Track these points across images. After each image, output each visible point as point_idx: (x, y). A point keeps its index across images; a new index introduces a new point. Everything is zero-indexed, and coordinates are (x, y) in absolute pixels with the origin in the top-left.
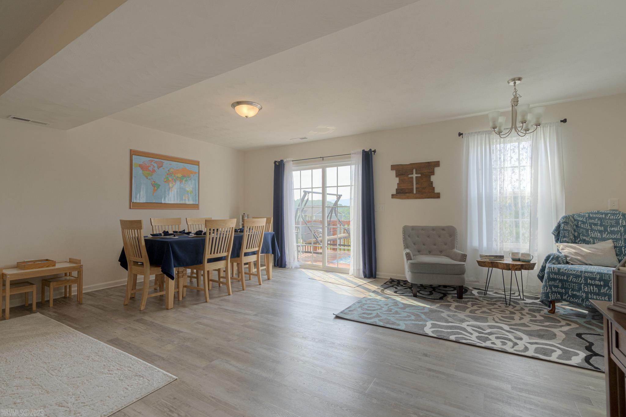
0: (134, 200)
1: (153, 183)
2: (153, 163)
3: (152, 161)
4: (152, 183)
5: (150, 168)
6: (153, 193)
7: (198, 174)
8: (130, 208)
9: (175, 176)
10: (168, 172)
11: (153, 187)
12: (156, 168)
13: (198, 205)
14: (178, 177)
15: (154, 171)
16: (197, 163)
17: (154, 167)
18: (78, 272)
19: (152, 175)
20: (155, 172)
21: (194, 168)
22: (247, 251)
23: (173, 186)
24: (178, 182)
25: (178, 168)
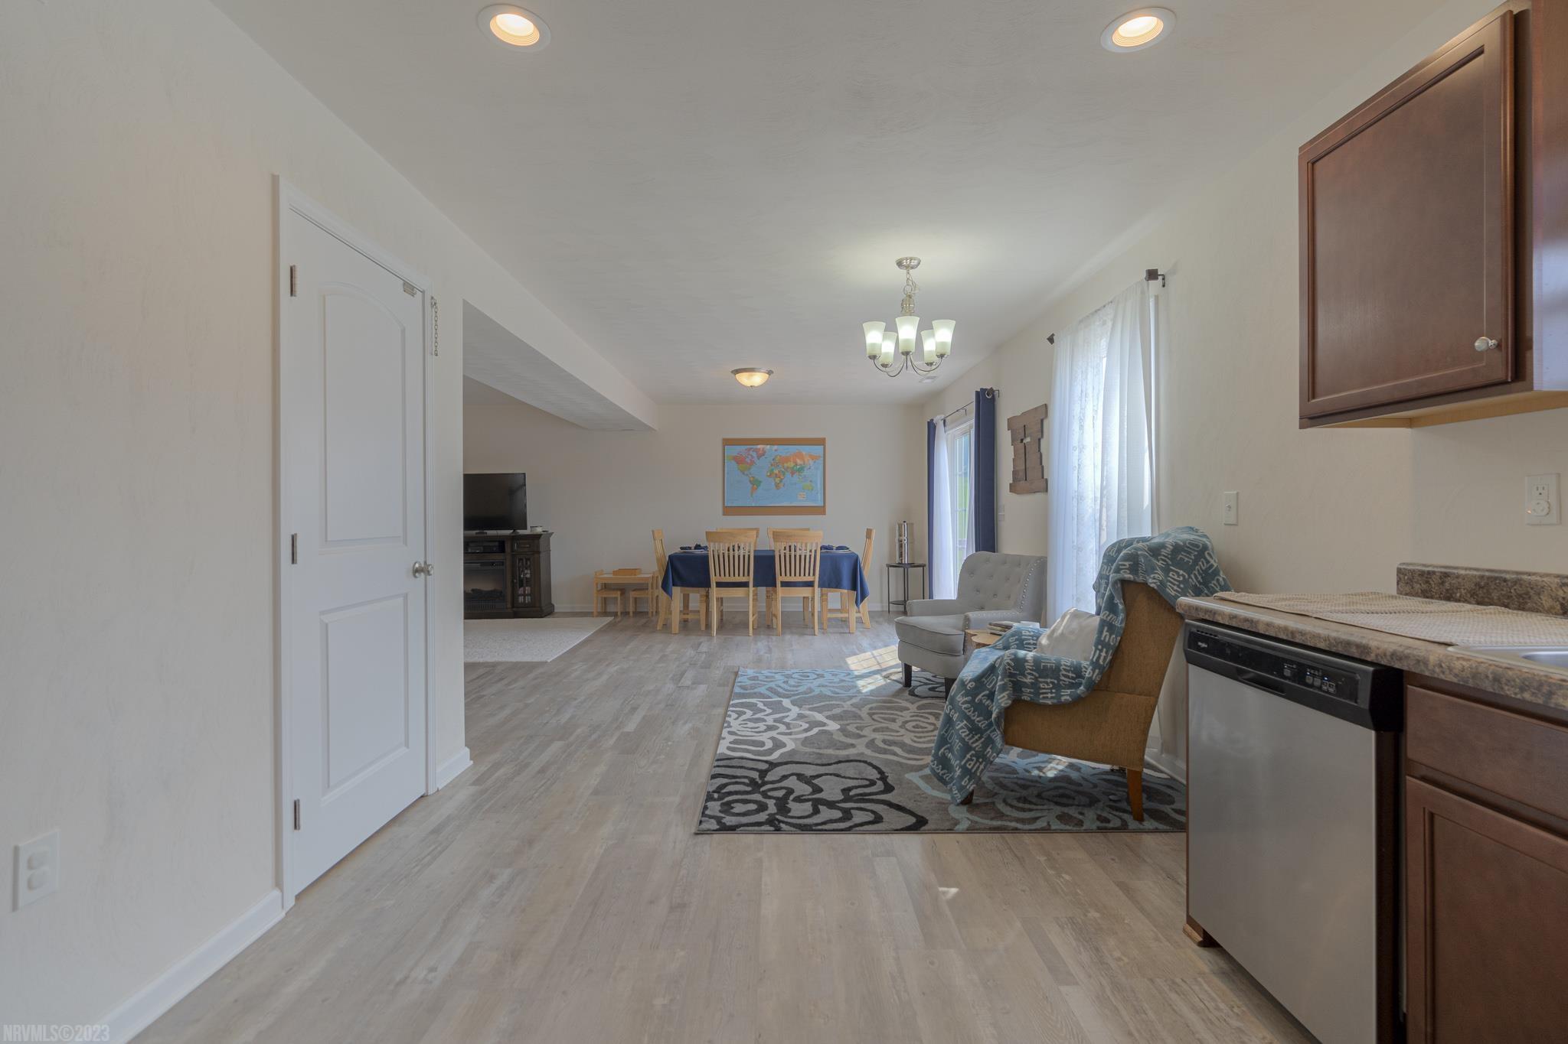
0: (726, 505)
1: (752, 479)
2: (751, 453)
3: (749, 450)
4: (750, 480)
5: (748, 460)
6: (752, 493)
7: (822, 459)
8: (722, 515)
9: (783, 467)
10: (773, 462)
11: (751, 486)
12: (755, 459)
13: (824, 507)
14: (788, 468)
15: (752, 463)
16: (821, 442)
17: (752, 457)
19: (750, 469)
20: (754, 465)
21: (817, 450)
22: (788, 579)
23: (781, 481)
24: (788, 475)
25: (788, 454)
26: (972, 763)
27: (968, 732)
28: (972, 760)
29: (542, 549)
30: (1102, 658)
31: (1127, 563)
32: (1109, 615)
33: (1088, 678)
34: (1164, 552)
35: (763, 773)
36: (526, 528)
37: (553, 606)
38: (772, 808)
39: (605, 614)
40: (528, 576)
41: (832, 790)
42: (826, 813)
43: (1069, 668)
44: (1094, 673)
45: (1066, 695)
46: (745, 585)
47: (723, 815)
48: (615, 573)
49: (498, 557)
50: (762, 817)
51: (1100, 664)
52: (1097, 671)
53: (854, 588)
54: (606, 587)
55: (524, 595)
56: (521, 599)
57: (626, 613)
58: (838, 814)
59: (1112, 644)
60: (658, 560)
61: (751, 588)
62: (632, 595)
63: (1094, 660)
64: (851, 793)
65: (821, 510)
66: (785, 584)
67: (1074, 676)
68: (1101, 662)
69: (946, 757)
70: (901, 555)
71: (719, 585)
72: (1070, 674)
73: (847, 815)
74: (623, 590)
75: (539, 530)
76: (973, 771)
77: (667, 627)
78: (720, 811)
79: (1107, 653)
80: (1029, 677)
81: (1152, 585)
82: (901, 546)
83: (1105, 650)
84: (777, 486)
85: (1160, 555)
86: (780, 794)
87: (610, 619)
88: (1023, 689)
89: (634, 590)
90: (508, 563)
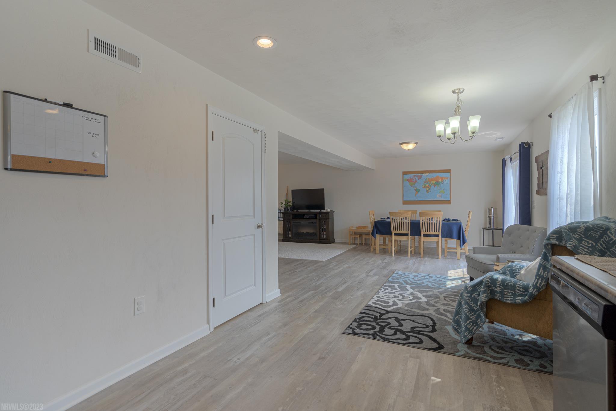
0: (404, 200)
1: (416, 189)
2: (415, 177)
3: (415, 176)
5: (414, 180)
6: (416, 195)
7: (449, 179)
8: (402, 204)
9: (430, 183)
10: (425, 181)
11: (415, 192)
12: (417, 180)
13: (450, 201)
14: (432, 183)
15: (416, 182)
16: (449, 171)
17: (416, 179)
19: (414, 185)
21: (447, 175)
22: (426, 233)
23: (429, 189)
24: (433, 186)
25: (433, 177)
26: (470, 326)
27: (468, 311)
28: (470, 324)
29: (330, 217)
30: (539, 283)
31: (555, 235)
32: (544, 262)
33: (530, 292)
34: (579, 230)
35: (382, 315)
36: (324, 210)
37: (335, 239)
38: (377, 329)
39: (354, 244)
40: (325, 228)
41: (407, 326)
42: (399, 335)
43: (521, 287)
44: (533, 290)
45: (519, 300)
46: (407, 235)
47: (356, 328)
48: (357, 227)
49: (314, 220)
50: (372, 332)
51: (537, 286)
52: (535, 290)
53: (459, 238)
54: (355, 233)
55: (324, 235)
56: (322, 236)
57: (361, 244)
58: (404, 337)
59: (545, 276)
60: (371, 223)
61: (409, 236)
62: (364, 237)
63: (534, 284)
64: (415, 330)
65: (449, 202)
66: (425, 235)
67: (524, 290)
68: (538, 285)
69: (459, 321)
70: (490, 224)
71: (395, 234)
72: (522, 290)
73: (408, 337)
74: (361, 235)
75: (329, 210)
76: (471, 329)
77: (375, 250)
78: (356, 327)
79: (542, 281)
80: (499, 288)
81: (569, 248)
82: (490, 219)
83: (540, 279)
84: (427, 191)
85: (576, 232)
86: (383, 324)
87: (354, 246)
88: (496, 294)
89: (365, 235)
90: (318, 223)
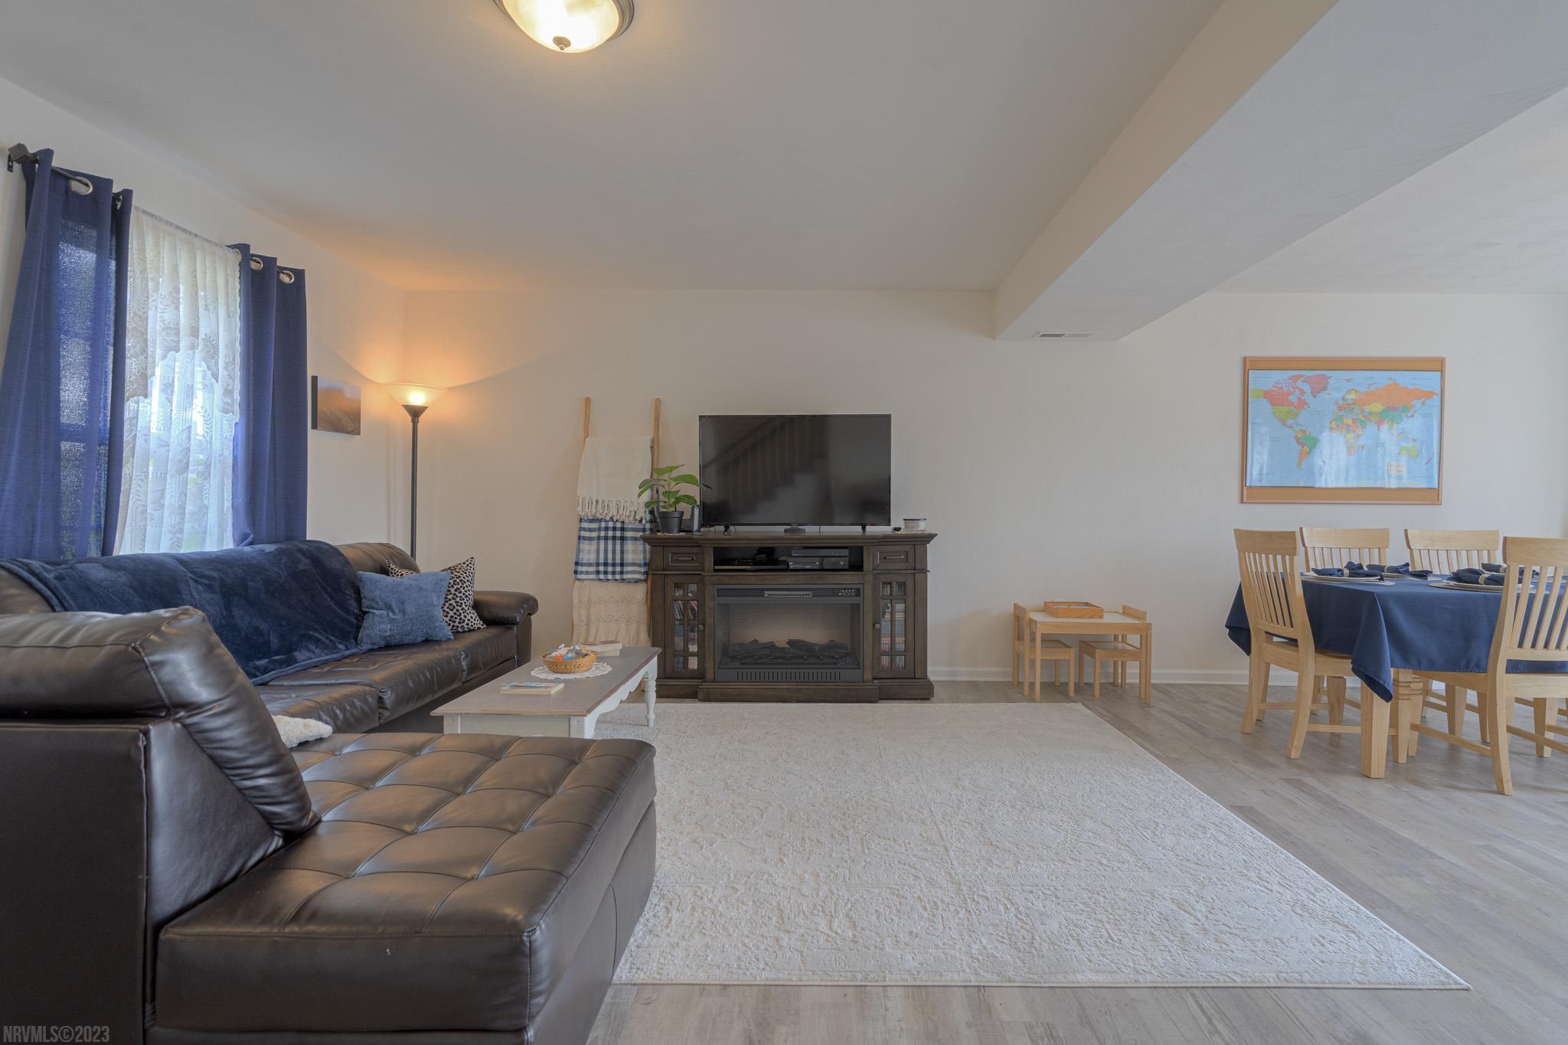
0: (1252, 481)
1: (1300, 435)
2: (1299, 383)
3: (1298, 377)
4: (1296, 436)
5: (1294, 399)
6: (1300, 463)
7: (1437, 398)
8: (1242, 502)
9: (1362, 411)
10: (1341, 402)
11: (1300, 447)
12: (1308, 397)
13: (1438, 490)
14: (1371, 413)
15: (1302, 404)
16: (1437, 365)
17: (1302, 392)
18: (1141, 636)
19: (1296, 415)
20: (1306, 407)
21: (1428, 381)
23: (1356, 438)
24: (1372, 426)
25: (1373, 388)
36: (896, 522)
49: (850, 579)
54: (1049, 640)
55: (893, 653)
65: (1432, 496)
84: (1349, 448)
89: (1101, 648)
90: (870, 591)
